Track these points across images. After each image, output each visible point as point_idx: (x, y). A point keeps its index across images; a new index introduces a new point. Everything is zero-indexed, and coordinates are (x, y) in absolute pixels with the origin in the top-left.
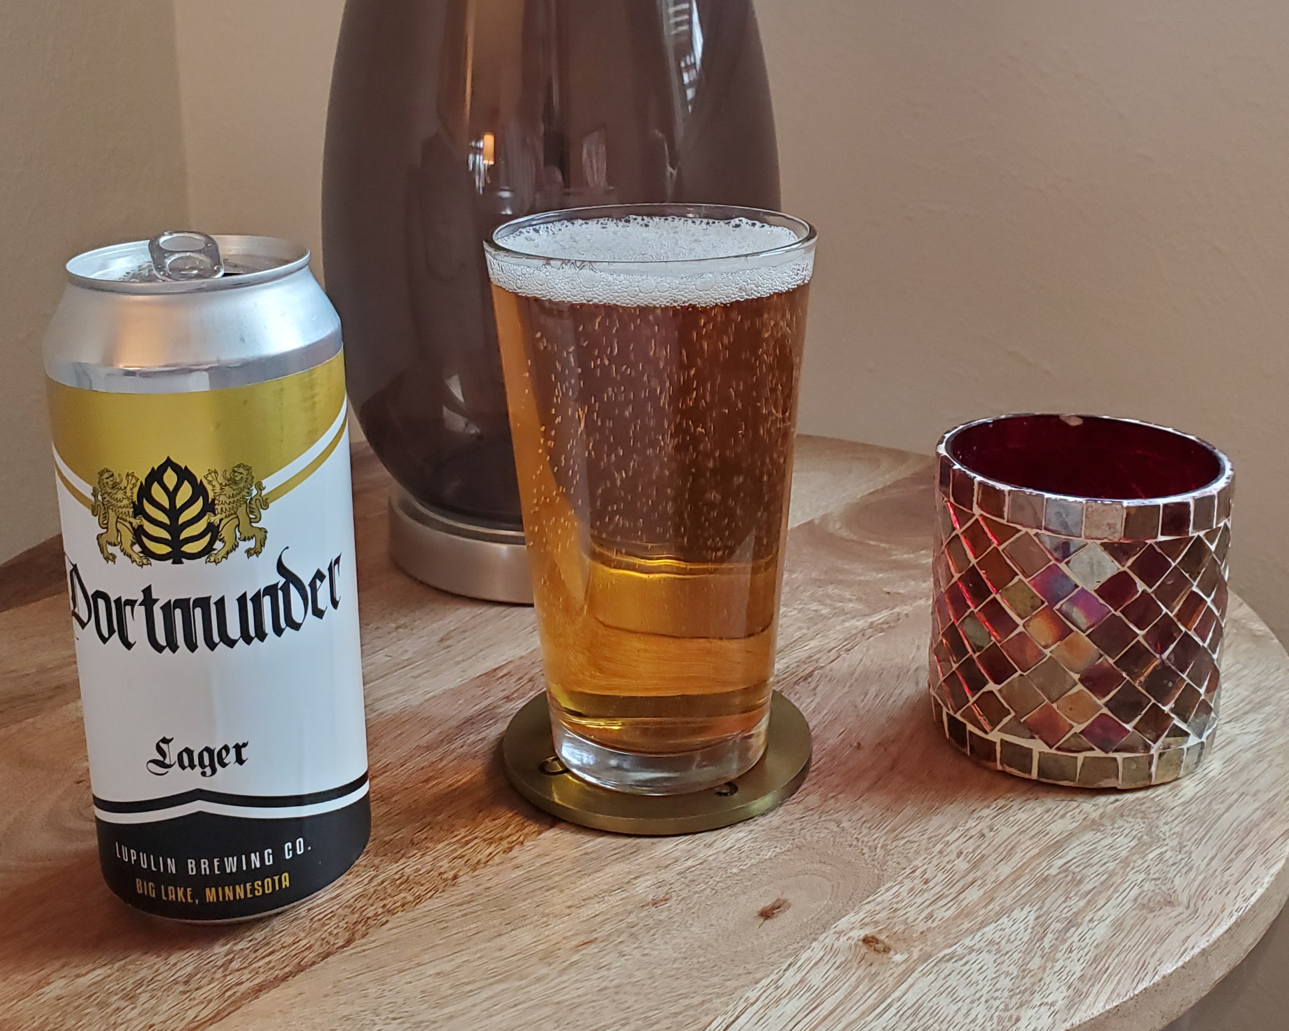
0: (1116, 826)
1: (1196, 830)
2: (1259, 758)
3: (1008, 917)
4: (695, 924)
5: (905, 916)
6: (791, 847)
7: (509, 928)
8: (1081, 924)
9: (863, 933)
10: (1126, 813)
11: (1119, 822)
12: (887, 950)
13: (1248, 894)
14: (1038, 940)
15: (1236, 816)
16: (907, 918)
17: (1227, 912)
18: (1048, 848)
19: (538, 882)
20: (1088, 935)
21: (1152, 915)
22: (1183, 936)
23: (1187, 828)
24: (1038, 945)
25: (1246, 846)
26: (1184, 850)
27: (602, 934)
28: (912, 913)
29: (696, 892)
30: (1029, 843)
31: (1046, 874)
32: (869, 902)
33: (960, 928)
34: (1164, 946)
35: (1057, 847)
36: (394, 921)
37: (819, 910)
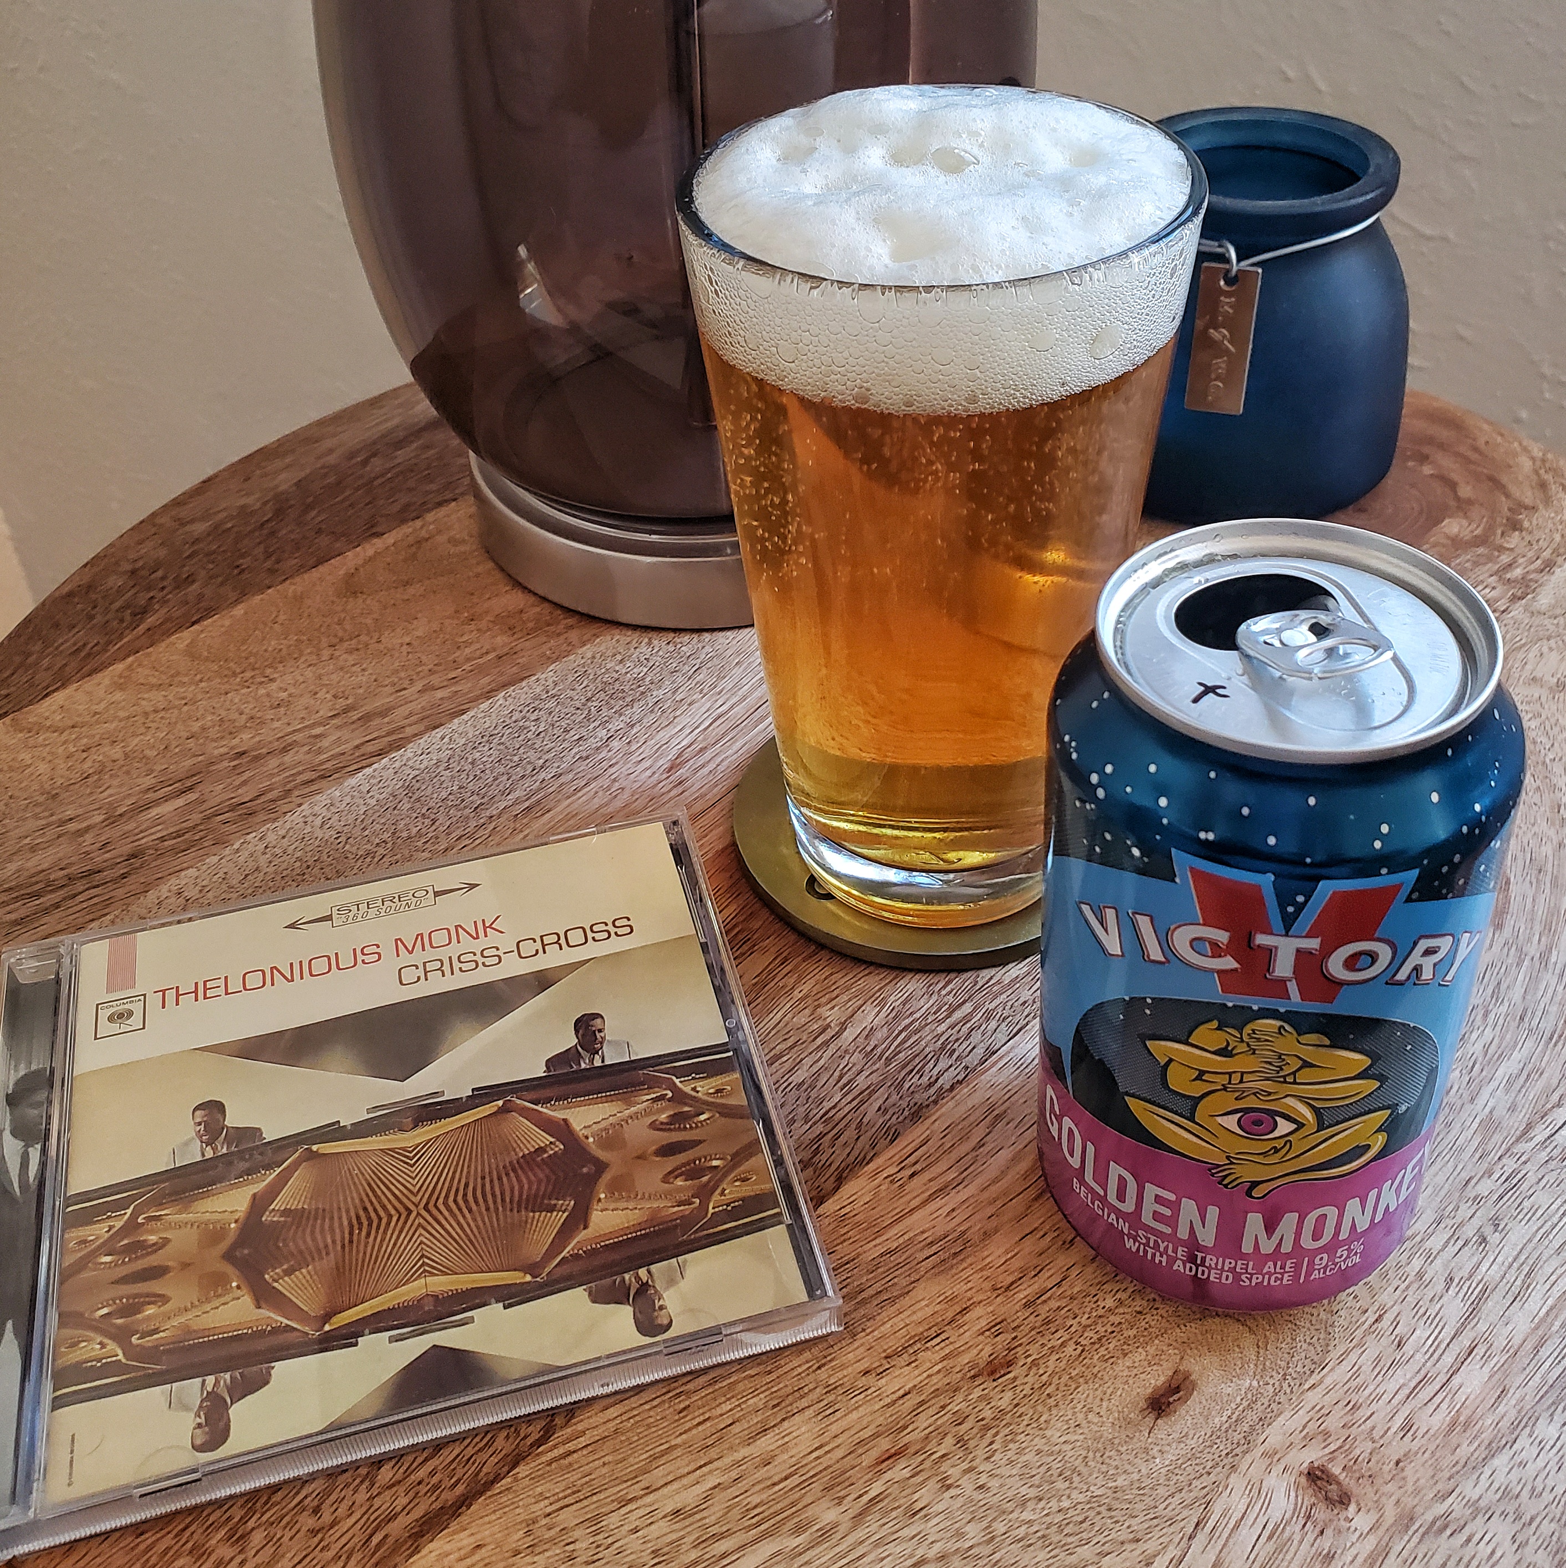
3: (1530, 1435)
4: (1053, 1420)
5: (1370, 1423)
7: (780, 1413)
9: (1306, 1458)
16: (1373, 1428)
27: (914, 1435)
29: (1052, 1349)
32: (1313, 1387)
33: (1455, 1457)
37: (1238, 1399)
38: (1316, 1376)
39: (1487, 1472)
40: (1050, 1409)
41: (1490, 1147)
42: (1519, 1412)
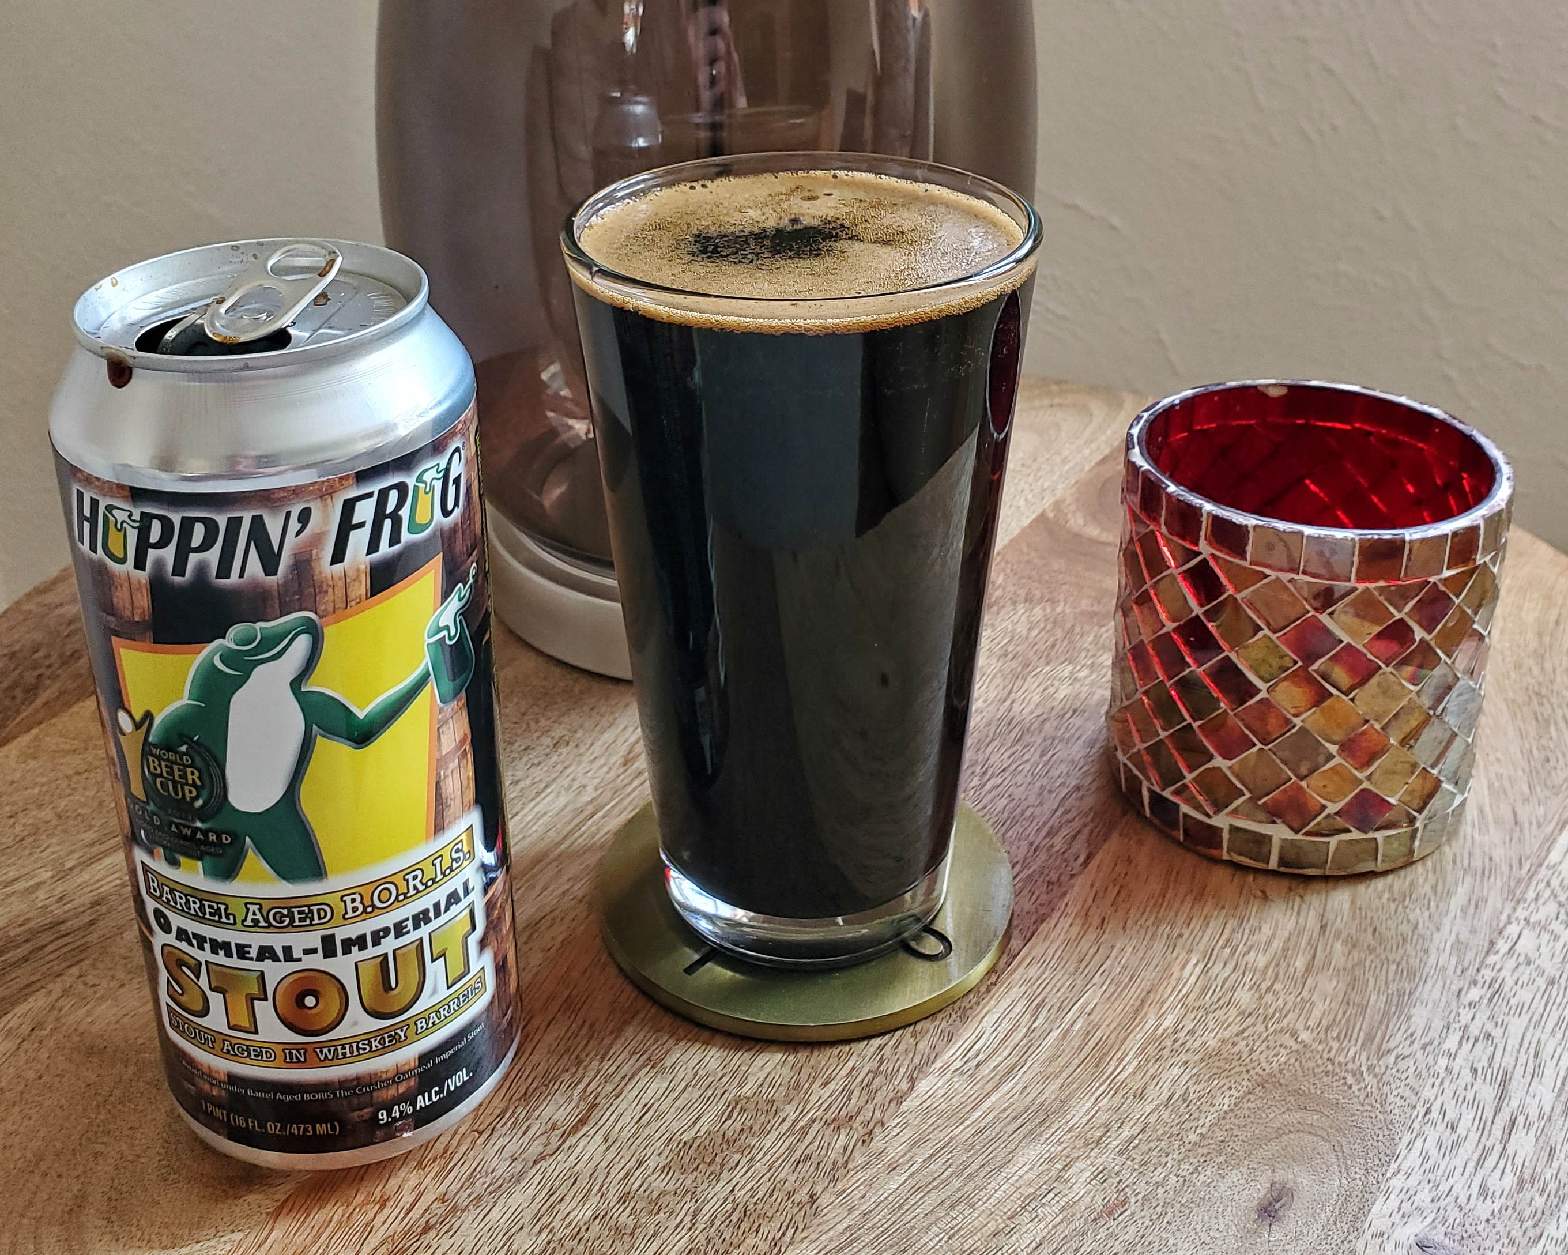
5: (1453, 1195)
6: (1250, 1084)
9: (1409, 1233)
16: (1457, 1198)
19: (933, 1193)
28: (1458, 1186)
29: (1157, 1185)
32: (1394, 1174)
33: (1533, 1208)
37: (1335, 1197)
38: (1394, 1166)
40: (1174, 1235)
41: (1466, 964)
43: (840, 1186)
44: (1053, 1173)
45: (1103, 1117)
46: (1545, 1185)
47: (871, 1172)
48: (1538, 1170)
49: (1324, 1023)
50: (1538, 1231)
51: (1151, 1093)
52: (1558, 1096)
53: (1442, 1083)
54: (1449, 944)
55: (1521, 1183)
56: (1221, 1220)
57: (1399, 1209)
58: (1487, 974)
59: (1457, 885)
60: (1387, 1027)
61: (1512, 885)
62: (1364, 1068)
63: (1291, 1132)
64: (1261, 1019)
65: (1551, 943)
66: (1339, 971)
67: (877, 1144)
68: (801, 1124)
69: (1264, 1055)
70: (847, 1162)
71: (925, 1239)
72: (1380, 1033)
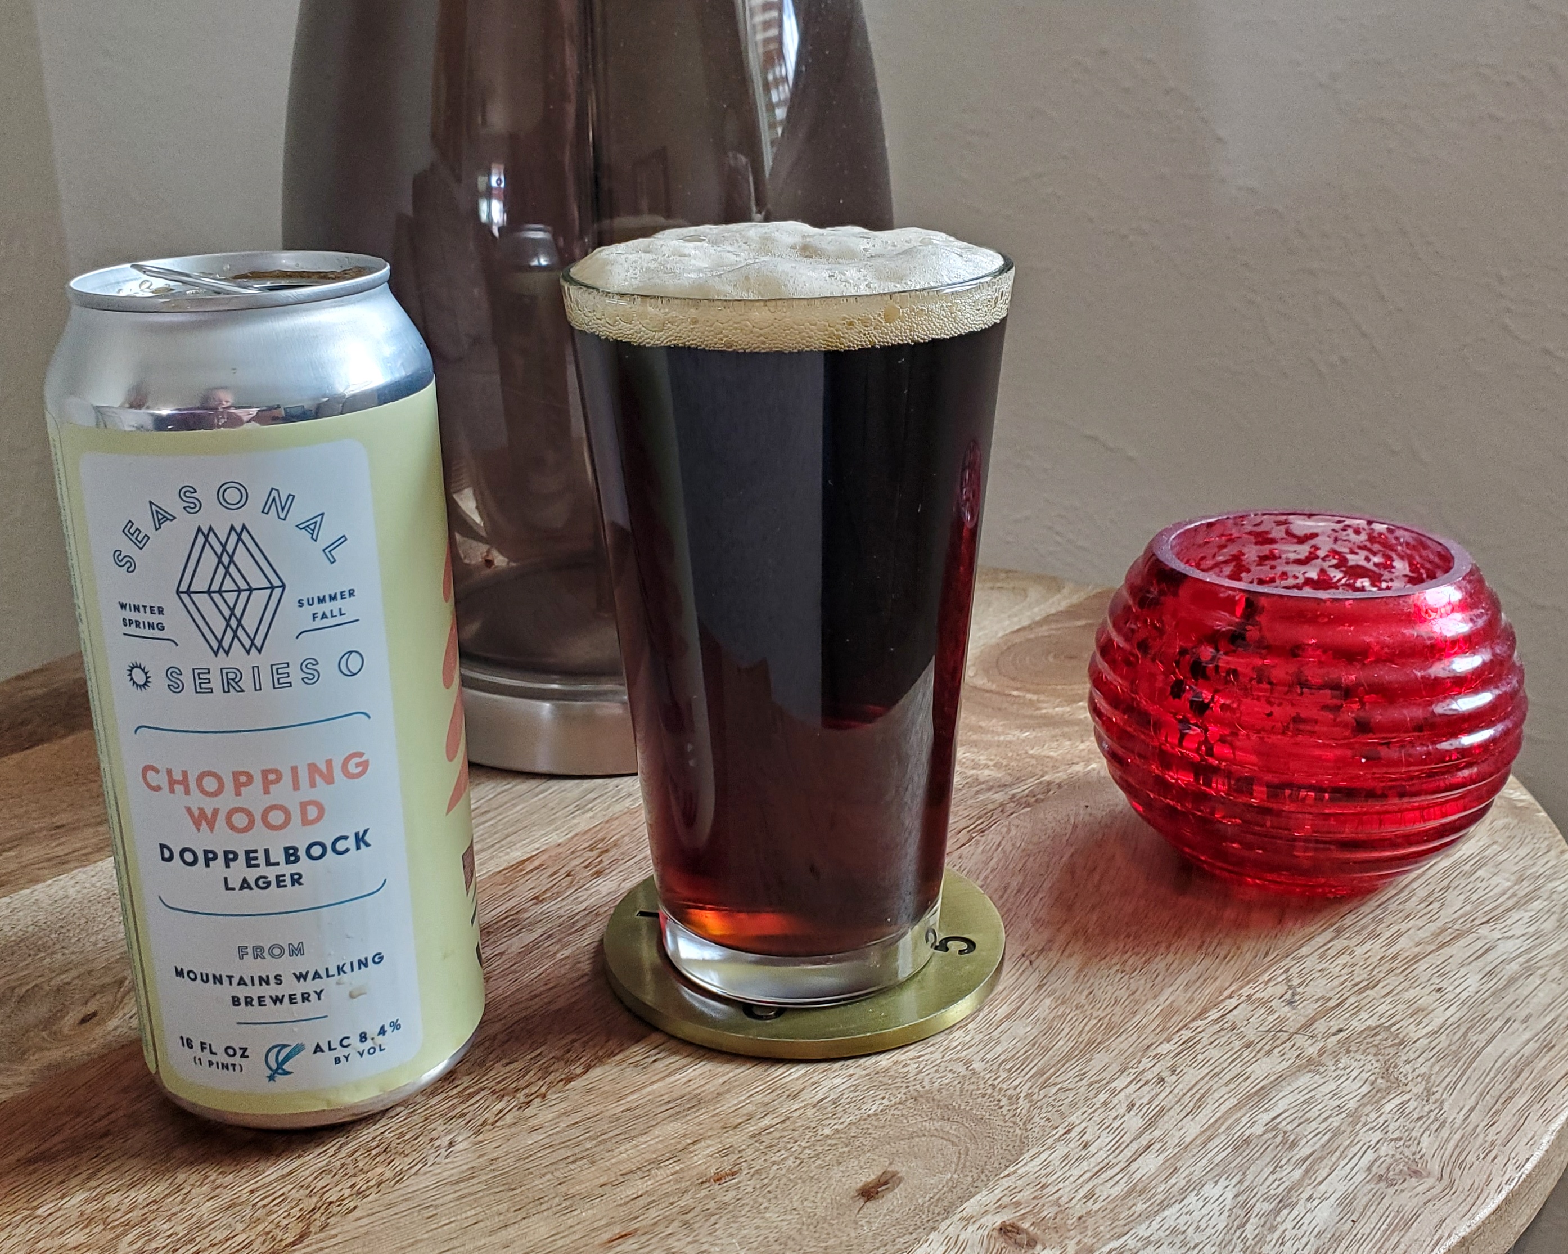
0: (1341, 1066)
1: (1447, 1071)
2: (1528, 971)
3: (1197, 1195)
4: (772, 1207)
5: (1056, 1196)
6: (904, 1097)
7: (520, 1215)
8: (1296, 1203)
9: (998, 1220)
10: (1353, 1048)
11: (1344, 1061)
12: (1032, 1243)
13: (1521, 1159)
14: (1238, 1228)
15: (1501, 1051)
16: (1060, 1198)
17: (1494, 1185)
18: (1250, 1097)
19: (563, 1150)
20: (1306, 1220)
21: (1391, 1191)
22: (1436, 1221)
23: (1437, 1068)
24: (1238, 1234)
25: (1515, 1092)
26: (1433, 1098)
27: (644, 1223)
28: (1066, 1189)
29: (774, 1163)
30: (1224, 1090)
31: (1247, 1133)
32: (1008, 1175)
33: (1131, 1212)
34: (1409, 1234)
35: (1261, 1095)
36: (364, 1206)
37: (940, 1187)
38: (1011, 1169)
39: (1158, 1219)
40: (770, 1200)
42: (1188, 1182)
43: (480, 1138)
44: (680, 1147)
45: (751, 1108)
46: (1154, 1195)
47: (513, 1130)
48: (1153, 1183)
49: (1002, 1057)
50: (1127, 1228)
51: (804, 1095)
52: (1205, 1131)
53: (1094, 1112)
54: (1160, 1008)
55: (1129, 1194)
56: (819, 1195)
57: (999, 1200)
58: (1186, 1034)
59: (1194, 963)
60: (1063, 1065)
61: (1249, 969)
62: (1022, 1095)
63: (924, 1135)
64: (942, 1049)
65: (1265, 1016)
66: (1038, 1020)
67: (528, 1112)
68: (471, 1090)
69: (930, 1076)
70: (496, 1121)
71: (537, 1182)
72: (1053, 1070)
